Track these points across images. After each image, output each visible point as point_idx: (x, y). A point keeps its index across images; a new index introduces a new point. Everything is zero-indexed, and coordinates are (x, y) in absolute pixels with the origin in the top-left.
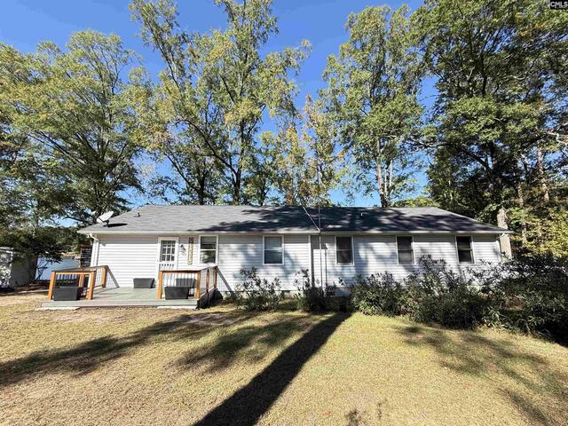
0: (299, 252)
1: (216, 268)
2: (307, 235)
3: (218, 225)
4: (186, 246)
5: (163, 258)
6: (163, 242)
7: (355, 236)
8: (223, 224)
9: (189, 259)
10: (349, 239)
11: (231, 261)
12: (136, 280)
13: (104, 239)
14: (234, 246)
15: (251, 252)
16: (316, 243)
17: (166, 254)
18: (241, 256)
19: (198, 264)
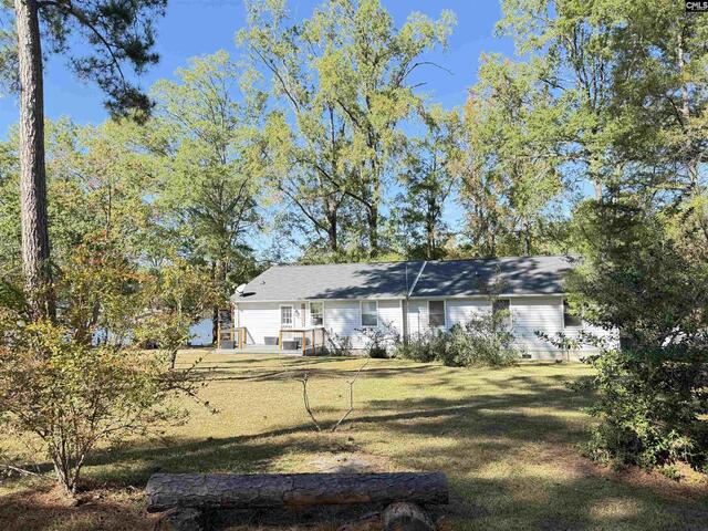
0: (391, 315)
1: (323, 329)
2: (398, 300)
3: (324, 293)
4: (300, 311)
5: (283, 321)
6: (283, 308)
7: (447, 300)
8: (328, 291)
9: (303, 321)
10: (442, 302)
11: (335, 323)
12: (266, 339)
13: (243, 307)
14: (335, 311)
15: (350, 316)
16: (407, 306)
17: (286, 319)
18: (341, 320)
19: (309, 325)
